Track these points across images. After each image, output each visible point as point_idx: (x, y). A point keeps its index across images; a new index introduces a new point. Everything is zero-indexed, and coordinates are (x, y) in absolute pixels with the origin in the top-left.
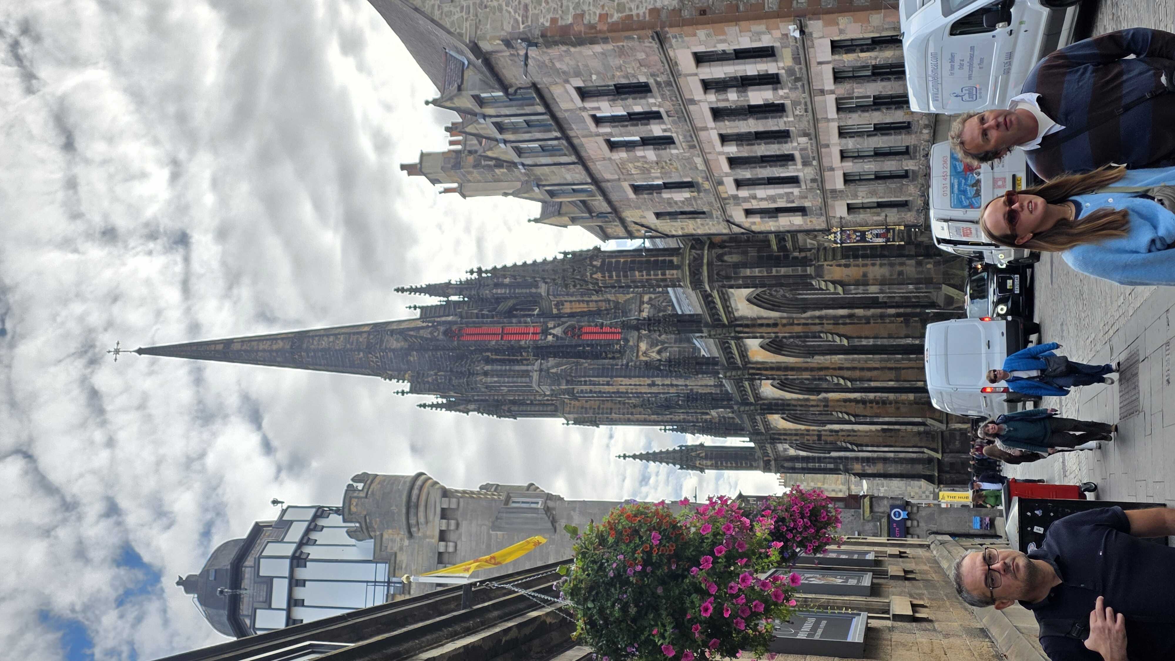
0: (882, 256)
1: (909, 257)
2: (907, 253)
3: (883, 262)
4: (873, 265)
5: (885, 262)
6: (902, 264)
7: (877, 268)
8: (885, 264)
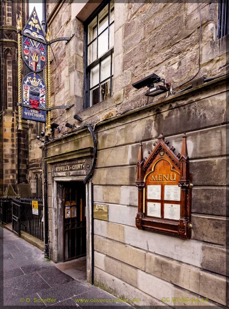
0: (19, 150)
1: (18, 166)
2: (21, 164)
3: (15, 151)
4: (13, 146)
5: (15, 153)
6: (13, 162)
7: (11, 147)
8: (13, 152)
